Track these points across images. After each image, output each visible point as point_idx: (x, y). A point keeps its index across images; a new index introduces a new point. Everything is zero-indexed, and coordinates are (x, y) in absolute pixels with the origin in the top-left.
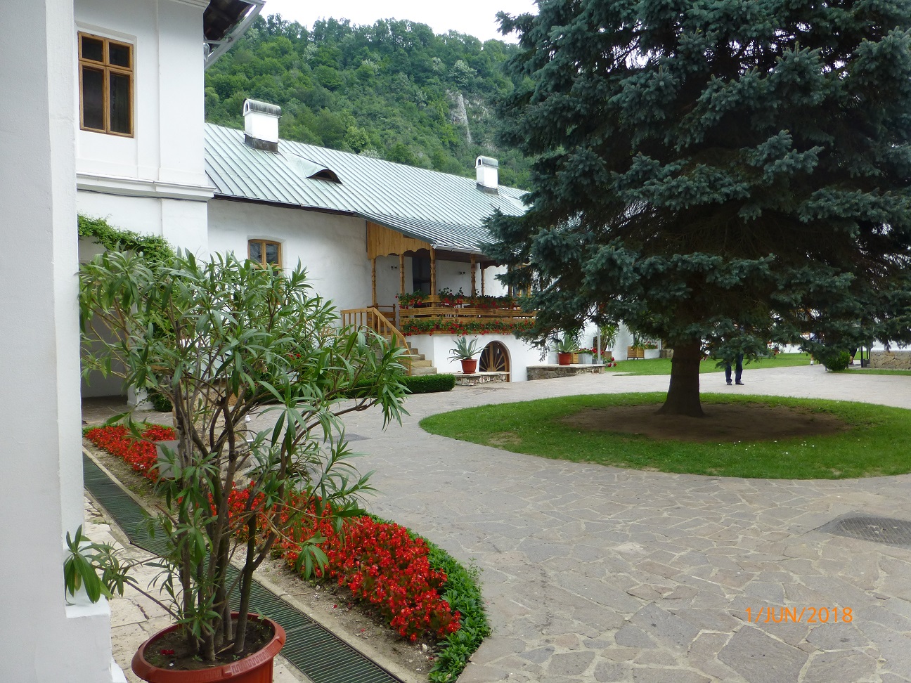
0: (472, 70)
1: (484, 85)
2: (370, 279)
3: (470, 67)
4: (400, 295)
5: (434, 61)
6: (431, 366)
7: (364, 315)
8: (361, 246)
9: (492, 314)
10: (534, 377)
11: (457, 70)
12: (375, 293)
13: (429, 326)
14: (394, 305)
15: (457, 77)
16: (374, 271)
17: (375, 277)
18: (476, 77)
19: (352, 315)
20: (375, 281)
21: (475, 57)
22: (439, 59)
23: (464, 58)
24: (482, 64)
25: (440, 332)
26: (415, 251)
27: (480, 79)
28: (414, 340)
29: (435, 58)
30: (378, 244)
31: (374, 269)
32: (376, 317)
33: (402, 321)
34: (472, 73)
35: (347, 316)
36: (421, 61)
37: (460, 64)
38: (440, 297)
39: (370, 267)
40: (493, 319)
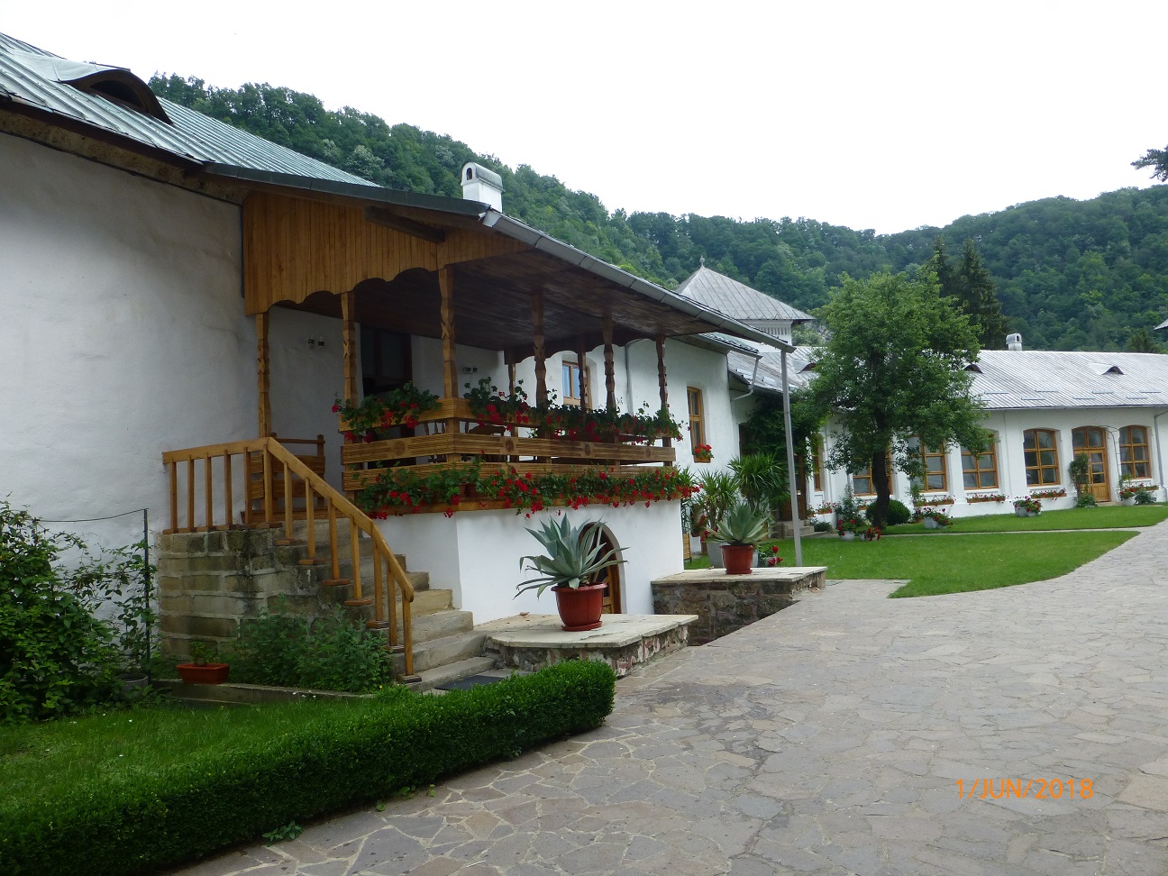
0: (378, 159)
1: (394, 179)
2: (252, 368)
3: (375, 155)
4: (343, 405)
5: (326, 144)
6: (450, 606)
7: (238, 462)
8: (227, 280)
9: (583, 455)
10: (671, 606)
11: (357, 157)
12: (267, 406)
13: (443, 487)
14: (321, 437)
15: (358, 167)
16: (265, 345)
17: (266, 361)
18: (383, 168)
19: (200, 465)
20: (266, 373)
21: (381, 143)
22: (333, 143)
23: (366, 143)
24: (392, 153)
25: (473, 505)
26: (389, 277)
27: (389, 171)
28: (391, 532)
29: (326, 141)
30: (275, 272)
31: (265, 339)
32: (276, 465)
33: (356, 476)
34: (378, 163)
35: (182, 468)
36: (308, 142)
37: (361, 150)
38: (470, 405)
39: (253, 334)
40: (586, 467)
